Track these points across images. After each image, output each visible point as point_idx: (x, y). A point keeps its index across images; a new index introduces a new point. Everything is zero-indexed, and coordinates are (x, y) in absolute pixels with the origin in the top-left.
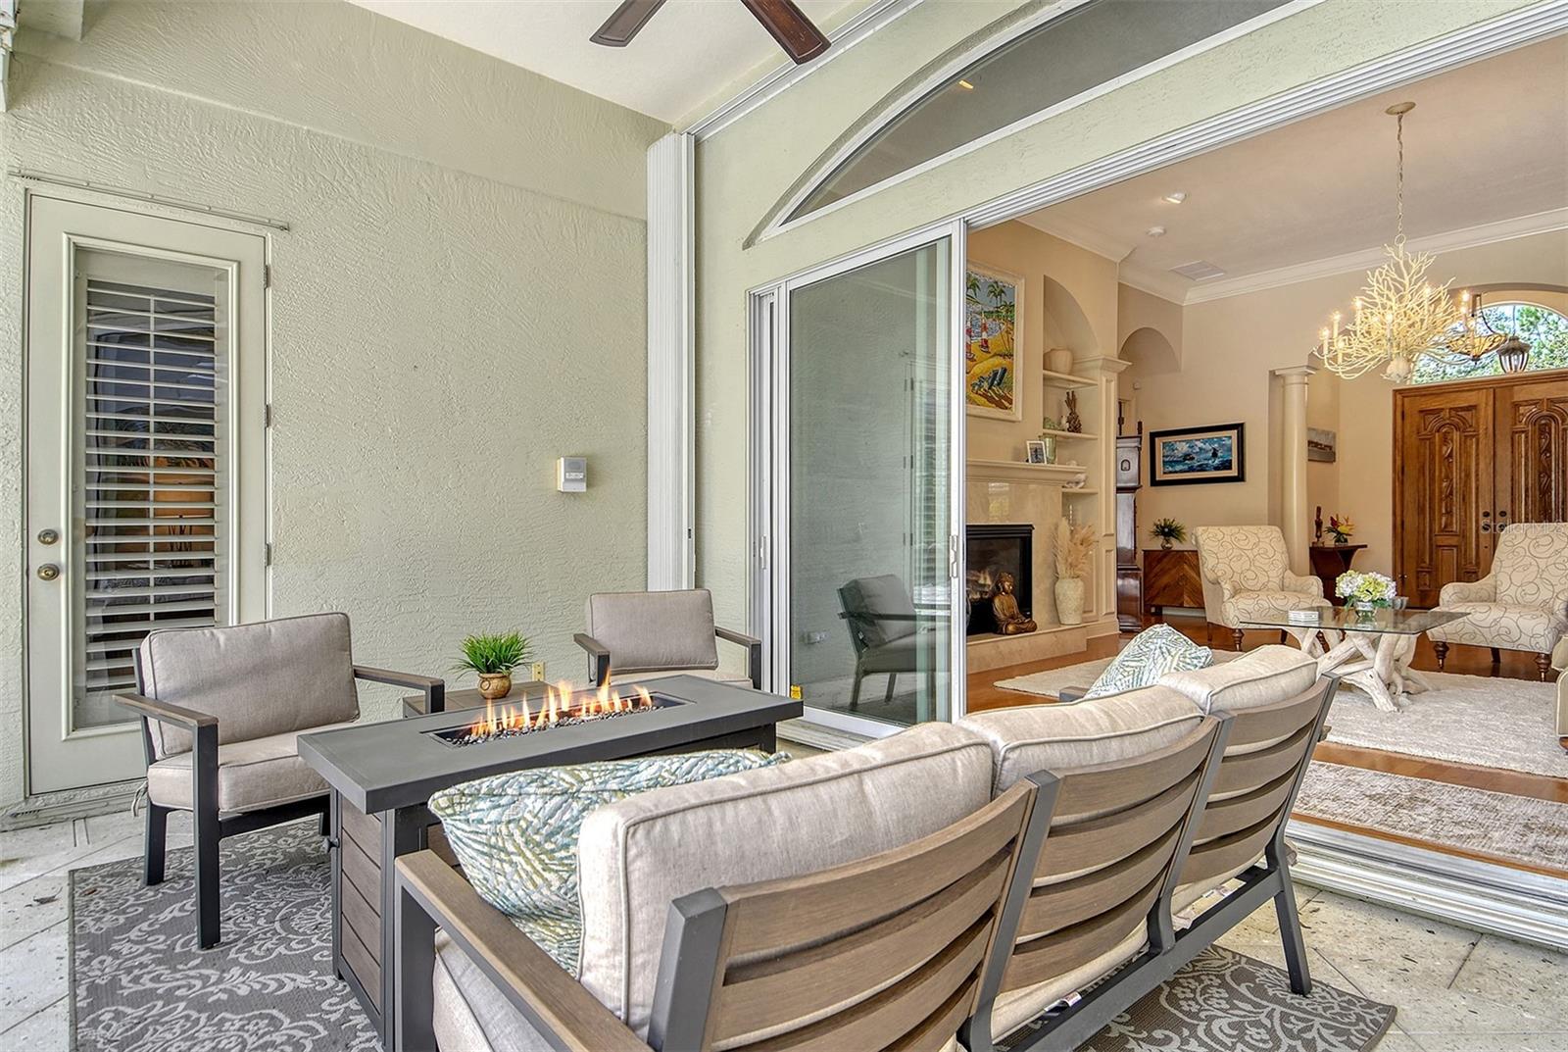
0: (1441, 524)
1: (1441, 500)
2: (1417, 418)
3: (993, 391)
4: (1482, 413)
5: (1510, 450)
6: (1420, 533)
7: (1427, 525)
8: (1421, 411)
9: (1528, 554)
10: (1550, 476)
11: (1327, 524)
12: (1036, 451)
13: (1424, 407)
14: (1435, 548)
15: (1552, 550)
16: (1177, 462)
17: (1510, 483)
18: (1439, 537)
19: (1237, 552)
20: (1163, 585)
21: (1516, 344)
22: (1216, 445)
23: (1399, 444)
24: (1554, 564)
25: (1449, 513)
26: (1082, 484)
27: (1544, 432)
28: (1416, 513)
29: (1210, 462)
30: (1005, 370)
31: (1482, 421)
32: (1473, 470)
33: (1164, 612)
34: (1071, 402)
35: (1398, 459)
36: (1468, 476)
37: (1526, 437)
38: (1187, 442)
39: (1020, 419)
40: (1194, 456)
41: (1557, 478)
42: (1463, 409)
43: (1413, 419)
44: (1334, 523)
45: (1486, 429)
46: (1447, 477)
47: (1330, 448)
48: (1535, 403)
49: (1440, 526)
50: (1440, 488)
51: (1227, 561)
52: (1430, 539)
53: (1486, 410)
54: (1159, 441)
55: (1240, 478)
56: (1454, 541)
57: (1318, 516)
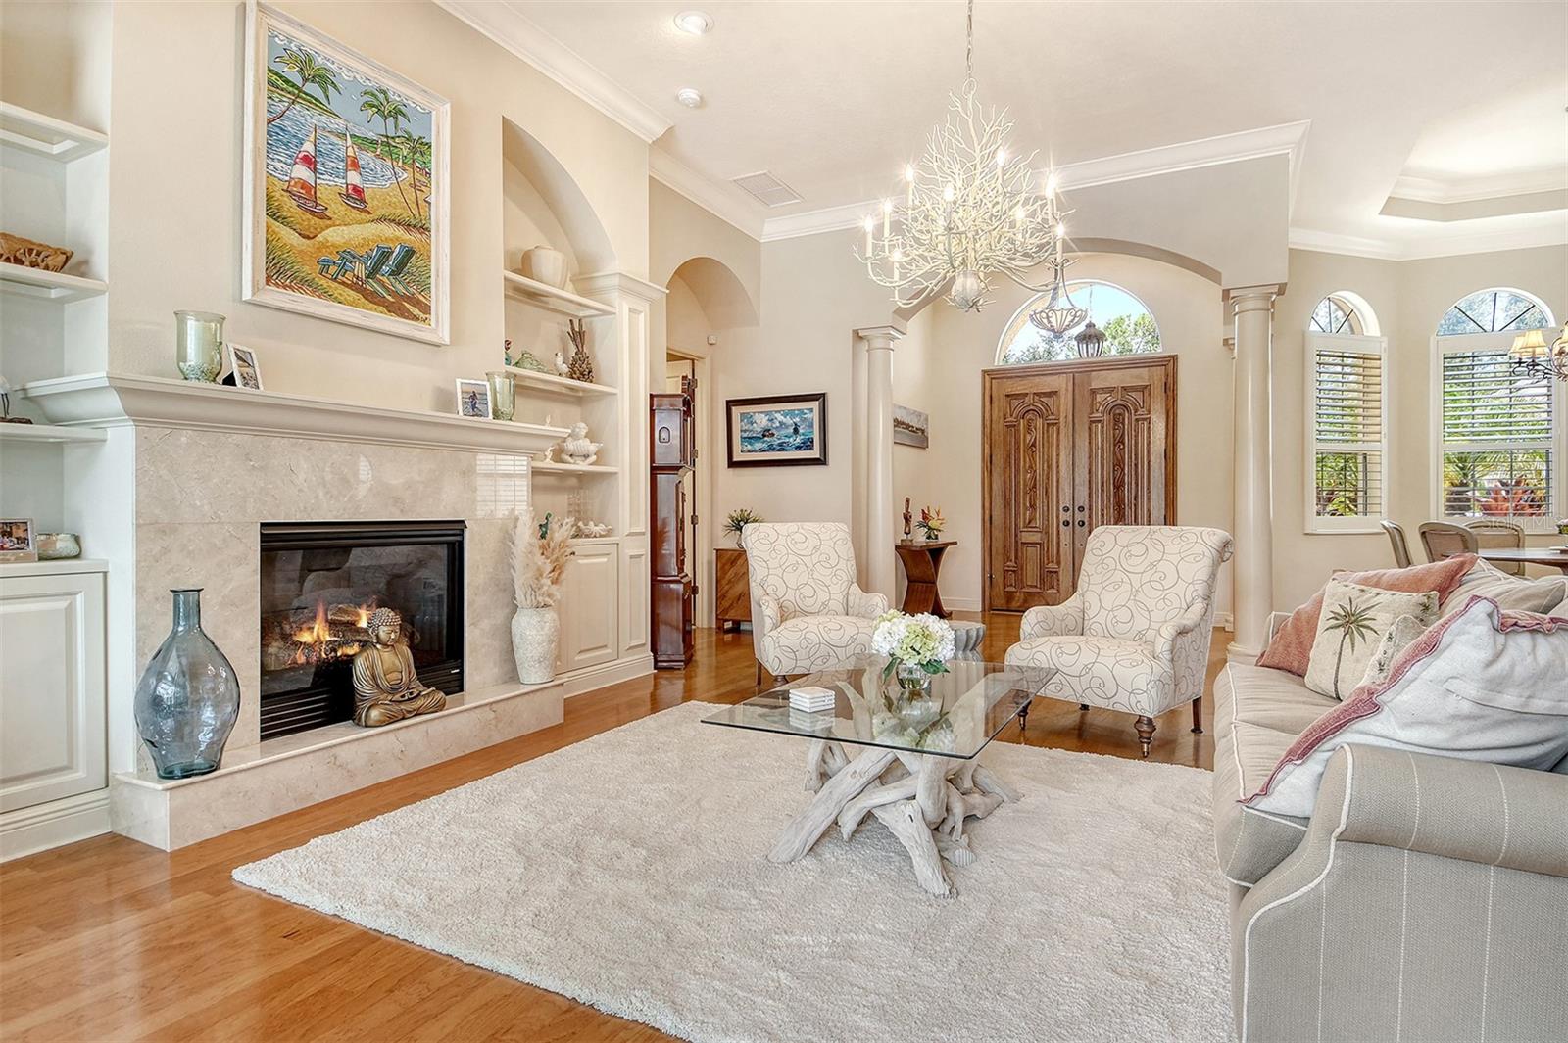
0: (1025, 519)
1: (1025, 493)
2: (1004, 402)
3: (380, 282)
4: (1063, 400)
5: (1087, 440)
6: (1006, 527)
7: (1013, 519)
8: (1008, 396)
9: (1119, 567)
10: (1123, 470)
11: (917, 518)
12: (474, 396)
13: (1009, 391)
14: (1020, 545)
15: (1146, 563)
16: (756, 438)
17: (1087, 476)
18: (1023, 533)
19: (792, 559)
20: (738, 594)
21: (1092, 331)
22: (797, 420)
23: (987, 430)
24: (1150, 581)
25: (1033, 506)
26: (594, 458)
27: (1118, 421)
28: (1002, 506)
29: (791, 439)
30: (409, 253)
31: (1062, 409)
32: (1055, 461)
33: (742, 627)
34: (578, 336)
35: (987, 446)
36: (1049, 467)
37: (1102, 427)
38: (767, 413)
39: (447, 340)
40: (774, 431)
41: (1130, 471)
42: (1046, 394)
43: (1001, 403)
44: (925, 516)
45: (1066, 417)
46: (1031, 467)
47: (923, 431)
48: (1111, 390)
49: (1025, 522)
50: (1025, 481)
51: (779, 571)
52: (1016, 535)
53: (1066, 397)
54: (736, 411)
55: (821, 462)
56: (1036, 537)
57: (907, 509)
